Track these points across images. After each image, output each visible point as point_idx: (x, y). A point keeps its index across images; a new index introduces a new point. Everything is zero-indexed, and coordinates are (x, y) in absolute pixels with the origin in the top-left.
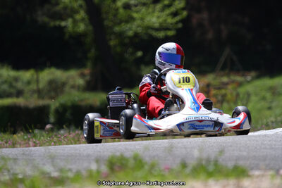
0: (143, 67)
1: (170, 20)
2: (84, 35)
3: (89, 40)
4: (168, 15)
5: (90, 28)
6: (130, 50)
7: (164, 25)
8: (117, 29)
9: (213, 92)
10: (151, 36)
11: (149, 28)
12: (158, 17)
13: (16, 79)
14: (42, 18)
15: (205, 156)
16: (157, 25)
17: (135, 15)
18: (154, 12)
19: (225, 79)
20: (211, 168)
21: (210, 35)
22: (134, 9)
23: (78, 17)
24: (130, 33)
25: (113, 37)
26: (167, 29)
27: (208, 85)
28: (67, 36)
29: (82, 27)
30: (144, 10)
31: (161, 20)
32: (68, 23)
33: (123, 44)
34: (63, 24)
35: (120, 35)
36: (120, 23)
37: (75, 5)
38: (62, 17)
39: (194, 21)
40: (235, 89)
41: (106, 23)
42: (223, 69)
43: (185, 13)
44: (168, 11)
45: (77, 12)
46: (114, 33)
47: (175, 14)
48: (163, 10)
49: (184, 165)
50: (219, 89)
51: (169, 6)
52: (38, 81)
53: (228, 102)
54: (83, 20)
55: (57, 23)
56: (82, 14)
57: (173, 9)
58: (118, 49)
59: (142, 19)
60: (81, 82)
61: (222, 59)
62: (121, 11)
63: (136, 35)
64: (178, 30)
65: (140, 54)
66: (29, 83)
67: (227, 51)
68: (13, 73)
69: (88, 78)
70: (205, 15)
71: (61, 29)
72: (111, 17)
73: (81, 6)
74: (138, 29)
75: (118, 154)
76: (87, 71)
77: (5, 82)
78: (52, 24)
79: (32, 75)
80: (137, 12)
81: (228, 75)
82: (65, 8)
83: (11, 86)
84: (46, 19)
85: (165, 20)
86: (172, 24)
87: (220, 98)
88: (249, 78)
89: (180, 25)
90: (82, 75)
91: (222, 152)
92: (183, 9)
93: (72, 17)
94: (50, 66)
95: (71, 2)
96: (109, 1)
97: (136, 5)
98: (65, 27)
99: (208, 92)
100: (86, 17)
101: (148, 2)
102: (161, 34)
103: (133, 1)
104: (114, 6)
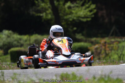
0: (76, 34)
1: (89, 14)
2: (51, 20)
4: (88, 11)
5: (53, 17)
6: (71, 27)
7: (86, 16)
8: (66, 17)
9: (107, 45)
10: (80, 20)
11: (79, 17)
12: (84, 12)
13: (20, 39)
14: (32, 12)
15: (104, 74)
16: (83, 16)
17: (73, 11)
18: (81, 10)
19: (113, 40)
20: (106, 79)
21: (106, 20)
22: (73, 8)
23: (48, 12)
24: (71, 20)
26: (87, 18)
27: (105, 43)
28: (43, 20)
29: (50, 16)
30: (77, 9)
31: (85, 13)
32: (44, 15)
33: (67, 24)
34: (41, 15)
35: (67, 20)
36: (67, 14)
37: (47, 7)
38: (41, 12)
39: (100, 14)
40: (117, 44)
41: (61, 14)
42: (112, 35)
43: (95, 11)
44: (88, 10)
45: (47, 10)
46: (64, 19)
47: (91, 11)
48: (85, 9)
49: (94, 78)
50: (110, 44)
51: (88, 7)
52: (30, 40)
53: (114, 50)
54: (50, 13)
55: (39, 14)
56: (50, 11)
57: (90, 9)
58: (66, 26)
59: (76, 13)
61: (112, 31)
62: (67, 9)
63: (73, 20)
64: (92, 18)
65: (75, 29)
66: (26, 41)
67: (114, 28)
68: (19, 37)
70: (104, 12)
71: (40, 17)
72: (62, 12)
73: (49, 7)
75: (65, 72)
77: (15, 40)
78: (36, 15)
79: (27, 38)
80: (74, 10)
81: (114, 38)
82: (42, 8)
83: (18, 42)
84: (34, 13)
85: (87, 14)
86: (89, 15)
89: (93, 16)
91: (111, 72)
92: (95, 9)
93: (45, 12)
94: (35, 34)
95: (45, 5)
96: (61, 5)
97: (74, 7)
98: (42, 16)
99: (105, 46)
100: (52, 12)
101: (79, 5)
102: (85, 20)
103: (72, 5)
104: (64, 7)
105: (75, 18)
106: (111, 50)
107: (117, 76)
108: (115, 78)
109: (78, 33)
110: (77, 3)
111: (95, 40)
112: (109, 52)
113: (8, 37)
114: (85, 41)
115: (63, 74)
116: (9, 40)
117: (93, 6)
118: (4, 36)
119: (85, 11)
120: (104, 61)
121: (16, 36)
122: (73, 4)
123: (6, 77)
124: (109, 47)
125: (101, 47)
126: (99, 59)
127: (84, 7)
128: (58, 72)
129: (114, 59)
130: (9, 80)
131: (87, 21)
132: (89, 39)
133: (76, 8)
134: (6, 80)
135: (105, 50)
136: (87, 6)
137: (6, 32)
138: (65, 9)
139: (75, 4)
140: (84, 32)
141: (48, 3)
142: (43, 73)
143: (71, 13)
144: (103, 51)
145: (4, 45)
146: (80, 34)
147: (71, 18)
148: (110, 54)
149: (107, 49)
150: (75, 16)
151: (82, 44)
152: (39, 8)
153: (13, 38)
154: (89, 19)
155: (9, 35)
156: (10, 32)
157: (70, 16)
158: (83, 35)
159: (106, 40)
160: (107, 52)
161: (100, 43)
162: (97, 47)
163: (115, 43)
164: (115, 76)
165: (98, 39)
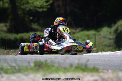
0: (32, 24)
1: (45, 4)
2: (7, 9)
3: (9, 11)
4: (44, 2)
5: (10, 6)
6: (27, 16)
7: (42, 6)
8: (22, 7)
10: (36, 10)
11: (35, 7)
12: (40, 3)
16: (39, 6)
17: (30, 1)
21: (62, 12)
23: (5, 1)
24: (27, 9)
25: (20, 10)
26: (44, 8)
29: (6, 5)
31: (41, 4)
35: (23, 10)
36: (23, 4)
39: (56, 5)
41: (17, 4)
43: (51, 2)
44: (44, 0)
47: (47, 2)
54: (7, 2)
58: (22, 15)
59: (33, 3)
60: (5, 29)
63: (30, 10)
65: (31, 18)
69: (8, 27)
70: (60, 3)
72: (19, 1)
76: (8, 24)
85: (43, 4)
86: (46, 6)
88: (78, 31)
89: (49, 7)
90: (6, 26)
93: (2, 1)
100: (9, 1)
102: (41, 10)
105: (32, 8)
114: (41, 31)
131: (43, 11)
143: (28, 3)
146: (36, 24)
150: (31, 6)
154: (45, 10)
157: (27, 6)
158: (39, 24)
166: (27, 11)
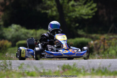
0: (78, 30)
1: (90, 12)
4: (89, 10)
5: (58, 14)
6: (74, 23)
7: (88, 14)
8: (69, 15)
9: (106, 41)
10: (82, 18)
11: (81, 14)
13: (28, 33)
14: (39, 9)
15: (102, 66)
16: (85, 14)
17: (76, 9)
18: (84, 8)
19: (111, 37)
20: (103, 71)
21: (106, 19)
22: (76, 7)
23: (53, 9)
24: (74, 17)
27: (104, 39)
28: (48, 17)
29: (55, 13)
30: (80, 7)
31: (86, 12)
32: (49, 11)
33: (71, 21)
34: (47, 11)
35: (70, 17)
37: (52, 4)
38: (47, 9)
39: (100, 13)
40: (115, 40)
41: (65, 12)
42: (111, 32)
43: (96, 9)
44: (89, 8)
45: (53, 7)
46: (67, 16)
47: (92, 9)
49: (93, 70)
50: (109, 40)
51: (90, 6)
52: (36, 34)
53: (112, 46)
54: (55, 10)
55: (45, 11)
56: (55, 8)
57: (91, 7)
58: (69, 22)
59: (79, 11)
61: (111, 28)
62: (71, 8)
63: (76, 17)
64: (93, 16)
65: (77, 25)
66: (32, 35)
67: (113, 25)
68: (26, 31)
70: (104, 10)
71: (46, 14)
72: (66, 9)
73: (55, 5)
74: (77, 15)
75: (67, 64)
77: (23, 34)
78: (43, 11)
79: (34, 32)
81: (113, 35)
82: (48, 5)
83: (26, 36)
84: (40, 9)
85: (88, 12)
87: (109, 44)
89: (94, 14)
92: (96, 7)
93: (51, 9)
94: (41, 29)
95: (51, 3)
96: (65, 4)
97: (77, 5)
98: (48, 13)
99: (104, 41)
100: (57, 9)
101: (82, 4)
102: (86, 17)
103: (75, 4)
104: (68, 5)
105: (78, 16)
106: (109, 46)
107: (114, 69)
108: (112, 70)
109: (80, 29)
110: (80, 2)
111: (95, 36)
112: (108, 47)
113: (17, 30)
114: (86, 37)
115: (64, 65)
116: (17, 33)
117: (94, 5)
118: (12, 30)
119: (87, 9)
120: (103, 55)
121: (24, 30)
122: (76, 2)
123: (14, 67)
124: (107, 43)
125: (101, 42)
126: (98, 53)
127: (86, 6)
128: (60, 64)
129: (111, 53)
130: (16, 69)
131: (89, 19)
132: (90, 35)
133: (78, 6)
134: (13, 70)
135: (104, 46)
136: (89, 4)
137: (15, 26)
138: (69, 7)
139: (78, 3)
140: (86, 29)
141: (54, 1)
142: (47, 64)
143: (74, 11)
144: (102, 47)
145: (13, 38)
146: (82, 30)
147: (74, 15)
148: (108, 49)
149: (106, 45)
150: (77, 14)
151: (83, 39)
152: (46, 5)
153: (21, 31)
154: (90, 17)
155: (18, 29)
156: (18, 26)
157: (73, 13)
158: (84, 31)
159: (105, 36)
160: (106, 47)
161: (99, 39)
162: (97, 43)
163: (113, 40)
164: (112, 69)
165: (98, 36)
166: (74, 19)
